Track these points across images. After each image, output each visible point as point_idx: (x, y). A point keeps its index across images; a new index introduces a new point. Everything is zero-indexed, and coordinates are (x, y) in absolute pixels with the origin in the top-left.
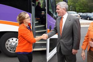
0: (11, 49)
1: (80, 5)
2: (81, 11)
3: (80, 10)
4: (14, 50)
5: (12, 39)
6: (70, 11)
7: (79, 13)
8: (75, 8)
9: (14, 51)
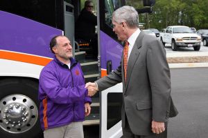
0: (10, 125)
1: (204, 10)
2: (206, 25)
3: (204, 21)
4: (17, 127)
5: (14, 99)
6: (179, 24)
7: (201, 31)
8: (191, 18)
9: (19, 130)
